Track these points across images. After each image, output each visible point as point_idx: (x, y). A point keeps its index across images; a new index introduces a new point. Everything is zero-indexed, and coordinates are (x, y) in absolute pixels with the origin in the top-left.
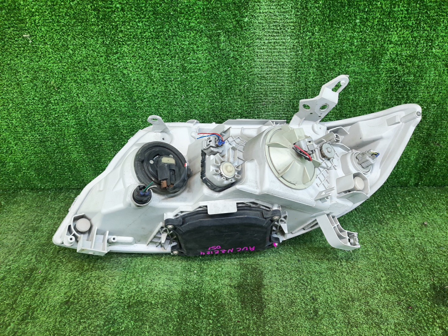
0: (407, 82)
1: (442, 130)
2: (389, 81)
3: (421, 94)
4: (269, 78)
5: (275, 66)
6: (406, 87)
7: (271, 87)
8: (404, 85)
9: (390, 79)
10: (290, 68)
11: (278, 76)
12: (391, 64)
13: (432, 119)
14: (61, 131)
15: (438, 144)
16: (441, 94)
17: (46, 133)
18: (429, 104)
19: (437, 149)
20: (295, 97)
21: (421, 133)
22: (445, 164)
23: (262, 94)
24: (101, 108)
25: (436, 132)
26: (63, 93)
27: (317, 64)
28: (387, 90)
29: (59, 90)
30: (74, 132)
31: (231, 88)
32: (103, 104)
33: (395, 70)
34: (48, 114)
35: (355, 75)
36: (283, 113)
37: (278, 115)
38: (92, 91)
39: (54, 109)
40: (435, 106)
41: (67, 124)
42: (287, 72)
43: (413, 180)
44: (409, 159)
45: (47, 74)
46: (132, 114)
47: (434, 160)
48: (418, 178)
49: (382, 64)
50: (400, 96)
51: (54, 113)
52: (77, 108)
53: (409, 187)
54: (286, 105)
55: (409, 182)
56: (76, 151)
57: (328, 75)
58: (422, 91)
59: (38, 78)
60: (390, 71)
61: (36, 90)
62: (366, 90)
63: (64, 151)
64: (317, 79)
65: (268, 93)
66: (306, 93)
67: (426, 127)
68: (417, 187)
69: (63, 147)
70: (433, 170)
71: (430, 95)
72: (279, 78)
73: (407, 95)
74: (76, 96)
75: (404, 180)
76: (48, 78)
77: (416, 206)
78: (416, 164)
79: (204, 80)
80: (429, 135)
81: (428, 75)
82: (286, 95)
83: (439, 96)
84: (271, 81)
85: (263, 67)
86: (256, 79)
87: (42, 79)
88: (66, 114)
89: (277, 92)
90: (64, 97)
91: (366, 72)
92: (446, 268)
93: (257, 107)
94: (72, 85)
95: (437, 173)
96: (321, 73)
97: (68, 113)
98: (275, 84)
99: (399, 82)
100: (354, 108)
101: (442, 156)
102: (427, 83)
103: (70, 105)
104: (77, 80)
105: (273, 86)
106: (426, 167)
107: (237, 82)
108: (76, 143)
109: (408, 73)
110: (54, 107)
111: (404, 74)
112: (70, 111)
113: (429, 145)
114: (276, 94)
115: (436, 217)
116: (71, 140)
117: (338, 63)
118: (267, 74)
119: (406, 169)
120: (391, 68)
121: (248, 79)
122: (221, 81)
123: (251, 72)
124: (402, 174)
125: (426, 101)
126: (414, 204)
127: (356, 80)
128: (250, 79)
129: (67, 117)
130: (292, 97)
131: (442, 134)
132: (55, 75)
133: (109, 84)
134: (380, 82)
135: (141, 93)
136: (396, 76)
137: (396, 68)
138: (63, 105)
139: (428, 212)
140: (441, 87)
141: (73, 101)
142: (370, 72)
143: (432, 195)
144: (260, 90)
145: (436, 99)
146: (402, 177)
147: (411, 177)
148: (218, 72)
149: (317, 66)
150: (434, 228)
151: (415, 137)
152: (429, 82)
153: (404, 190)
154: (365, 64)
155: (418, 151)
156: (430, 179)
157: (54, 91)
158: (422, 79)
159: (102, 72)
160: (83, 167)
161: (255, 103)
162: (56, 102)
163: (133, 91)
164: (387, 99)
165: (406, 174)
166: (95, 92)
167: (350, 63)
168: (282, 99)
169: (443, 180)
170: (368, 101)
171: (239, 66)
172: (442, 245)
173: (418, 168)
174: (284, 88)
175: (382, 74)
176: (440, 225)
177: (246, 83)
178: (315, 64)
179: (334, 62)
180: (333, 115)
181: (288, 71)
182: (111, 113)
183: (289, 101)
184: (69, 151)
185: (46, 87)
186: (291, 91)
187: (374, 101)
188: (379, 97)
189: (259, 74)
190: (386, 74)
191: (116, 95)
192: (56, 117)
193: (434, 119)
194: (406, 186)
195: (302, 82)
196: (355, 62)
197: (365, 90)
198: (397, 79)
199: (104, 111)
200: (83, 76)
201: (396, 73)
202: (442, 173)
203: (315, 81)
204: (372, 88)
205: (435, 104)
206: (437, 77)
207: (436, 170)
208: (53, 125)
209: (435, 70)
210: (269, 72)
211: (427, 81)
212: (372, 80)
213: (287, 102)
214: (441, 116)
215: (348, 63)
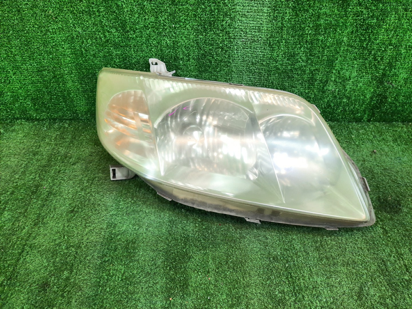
0: (370, 25)
1: (395, 71)
2: (355, 24)
3: (381, 36)
4: (249, 16)
5: (256, 5)
6: (369, 30)
7: (251, 25)
8: (367, 27)
9: (356, 22)
10: (269, 7)
11: (257, 15)
12: (358, 8)
13: (388, 61)
14: (58, 60)
15: (391, 84)
16: (398, 37)
17: (44, 62)
18: (387, 46)
19: (390, 88)
20: (272, 35)
21: (377, 73)
22: (394, 102)
23: (242, 31)
24: (96, 38)
25: (390, 72)
26: (60, 23)
27: (294, 5)
28: (352, 32)
29: (56, 20)
30: (69, 61)
31: (214, 23)
32: (98, 35)
33: (361, 13)
34: (46, 42)
35: (326, 17)
36: (260, 51)
37: (256, 53)
38: (87, 21)
39: (52, 37)
40: (392, 48)
41: (63, 53)
42: (266, 12)
43: (366, 116)
44: (365, 97)
45: (46, 3)
46: (124, 44)
47: (386, 98)
48: (371, 114)
49: (351, 7)
50: (363, 39)
51: (52, 41)
52: (73, 38)
53: (363, 122)
54: (264, 43)
55: (363, 118)
56: (71, 80)
57: (302, 15)
58: (382, 34)
59: (37, 6)
60: (357, 14)
61: (35, 18)
62: (335, 32)
63: (60, 80)
64: (292, 19)
65: (248, 31)
66: (282, 32)
67: (382, 67)
68: (369, 122)
69: (60, 76)
70: (384, 107)
71: (389, 38)
72: (258, 17)
73: (369, 37)
74: (72, 26)
75: (359, 116)
76: (46, 7)
77: (368, 137)
78: (371, 102)
79: (190, 14)
80: (384, 75)
81: (389, 19)
82: (263, 34)
83: (396, 39)
84: (251, 19)
85: (244, 5)
86: (238, 16)
87: (40, 8)
88: (63, 43)
89: (256, 31)
90: (61, 27)
91: (336, 15)
92: (389, 185)
93: (237, 43)
94: (69, 16)
95: (387, 110)
96: (296, 13)
97: (65, 43)
98: (255, 23)
99: (363, 25)
100: (322, 48)
101: (393, 94)
102: (388, 26)
103: (67, 35)
104: (73, 11)
105: (252, 24)
106: (379, 104)
107: (220, 18)
108: (72, 72)
109: (372, 17)
110: (52, 36)
111: (369, 17)
112: (66, 41)
113: (383, 84)
114: (255, 32)
115: (384, 146)
116: (67, 69)
117: (312, 4)
118: (248, 12)
119: (362, 106)
120: (358, 12)
121: (230, 16)
122: (206, 15)
123: (233, 9)
124: (358, 110)
125: (385, 43)
126: (366, 136)
127: (326, 22)
128: (232, 16)
129: (64, 46)
130: (269, 36)
131: (395, 75)
132: (53, 5)
133: (103, 16)
134: (347, 25)
135: (133, 24)
136: (361, 19)
137: (362, 12)
138: (60, 34)
139: (378, 143)
140: (399, 31)
141: (69, 31)
142: (339, 14)
143: (382, 129)
144: (241, 27)
145: (394, 41)
146: (358, 113)
147: (365, 113)
148: (203, 7)
149: (293, 6)
150: (381, 155)
151: (372, 76)
152: (389, 25)
153: (358, 124)
154: (335, 6)
155: (373, 90)
156: (381, 115)
157: (52, 20)
158: (383, 22)
159: (97, 4)
160: (77, 96)
161: (235, 38)
162: (54, 30)
163: (126, 22)
164: (352, 41)
165: (361, 111)
166: (91, 23)
167: (322, 5)
168: (260, 37)
169: (392, 116)
170: (335, 42)
171: (222, 3)
172: (387, 168)
173: (372, 105)
174: (263, 27)
175: (350, 17)
176: (386, 153)
177: (228, 19)
178: (291, 5)
179: (308, 4)
180: (303, 54)
181: (267, 10)
182: (105, 43)
183: (266, 39)
184: (65, 80)
185: (45, 16)
186: (269, 29)
187: (340, 42)
188: (345, 39)
189: (241, 12)
190: (353, 17)
191: (110, 27)
192: (54, 45)
193: (390, 60)
194: (361, 122)
195: (279, 22)
196: (327, 4)
197: (333, 31)
198: (362, 22)
199: (99, 41)
200: (79, 7)
201: (362, 16)
202: (392, 110)
203: (290, 21)
204: (340, 30)
205: (392, 46)
206: (397, 21)
207: (387, 107)
208: (51, 53)
209: (395, 14)
210: (250, 11)
211: (388, 25)
212: (340, 22)
213: (265, 40)
214: (396, 58)
215: (321, 5)
